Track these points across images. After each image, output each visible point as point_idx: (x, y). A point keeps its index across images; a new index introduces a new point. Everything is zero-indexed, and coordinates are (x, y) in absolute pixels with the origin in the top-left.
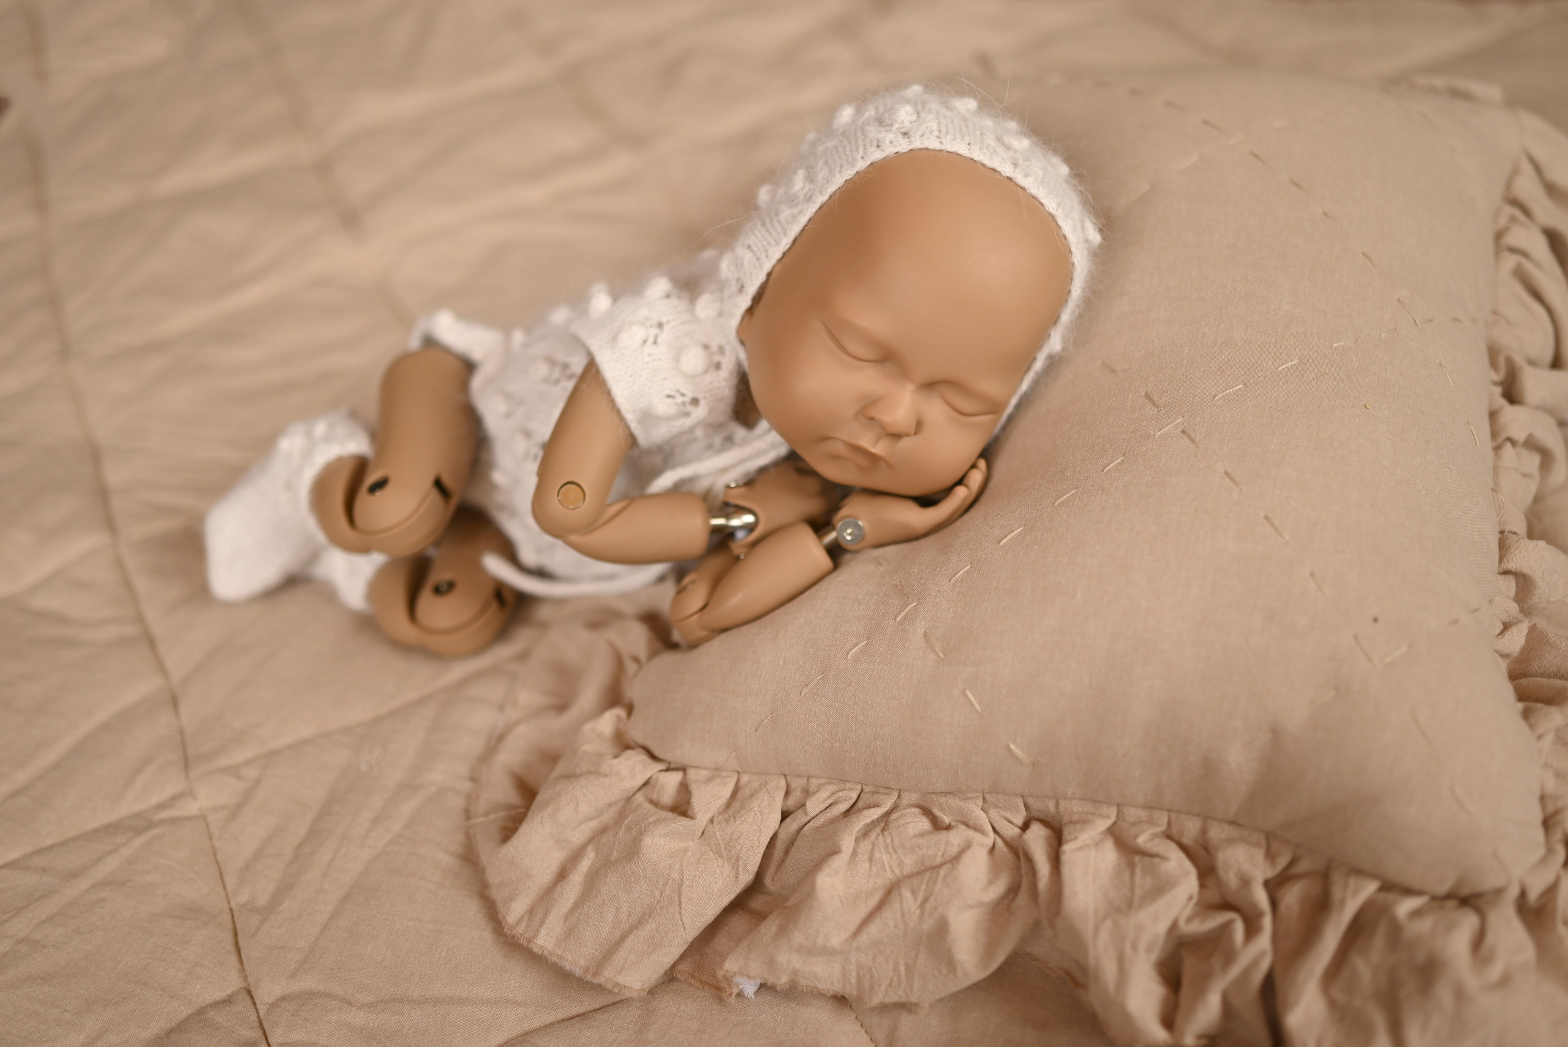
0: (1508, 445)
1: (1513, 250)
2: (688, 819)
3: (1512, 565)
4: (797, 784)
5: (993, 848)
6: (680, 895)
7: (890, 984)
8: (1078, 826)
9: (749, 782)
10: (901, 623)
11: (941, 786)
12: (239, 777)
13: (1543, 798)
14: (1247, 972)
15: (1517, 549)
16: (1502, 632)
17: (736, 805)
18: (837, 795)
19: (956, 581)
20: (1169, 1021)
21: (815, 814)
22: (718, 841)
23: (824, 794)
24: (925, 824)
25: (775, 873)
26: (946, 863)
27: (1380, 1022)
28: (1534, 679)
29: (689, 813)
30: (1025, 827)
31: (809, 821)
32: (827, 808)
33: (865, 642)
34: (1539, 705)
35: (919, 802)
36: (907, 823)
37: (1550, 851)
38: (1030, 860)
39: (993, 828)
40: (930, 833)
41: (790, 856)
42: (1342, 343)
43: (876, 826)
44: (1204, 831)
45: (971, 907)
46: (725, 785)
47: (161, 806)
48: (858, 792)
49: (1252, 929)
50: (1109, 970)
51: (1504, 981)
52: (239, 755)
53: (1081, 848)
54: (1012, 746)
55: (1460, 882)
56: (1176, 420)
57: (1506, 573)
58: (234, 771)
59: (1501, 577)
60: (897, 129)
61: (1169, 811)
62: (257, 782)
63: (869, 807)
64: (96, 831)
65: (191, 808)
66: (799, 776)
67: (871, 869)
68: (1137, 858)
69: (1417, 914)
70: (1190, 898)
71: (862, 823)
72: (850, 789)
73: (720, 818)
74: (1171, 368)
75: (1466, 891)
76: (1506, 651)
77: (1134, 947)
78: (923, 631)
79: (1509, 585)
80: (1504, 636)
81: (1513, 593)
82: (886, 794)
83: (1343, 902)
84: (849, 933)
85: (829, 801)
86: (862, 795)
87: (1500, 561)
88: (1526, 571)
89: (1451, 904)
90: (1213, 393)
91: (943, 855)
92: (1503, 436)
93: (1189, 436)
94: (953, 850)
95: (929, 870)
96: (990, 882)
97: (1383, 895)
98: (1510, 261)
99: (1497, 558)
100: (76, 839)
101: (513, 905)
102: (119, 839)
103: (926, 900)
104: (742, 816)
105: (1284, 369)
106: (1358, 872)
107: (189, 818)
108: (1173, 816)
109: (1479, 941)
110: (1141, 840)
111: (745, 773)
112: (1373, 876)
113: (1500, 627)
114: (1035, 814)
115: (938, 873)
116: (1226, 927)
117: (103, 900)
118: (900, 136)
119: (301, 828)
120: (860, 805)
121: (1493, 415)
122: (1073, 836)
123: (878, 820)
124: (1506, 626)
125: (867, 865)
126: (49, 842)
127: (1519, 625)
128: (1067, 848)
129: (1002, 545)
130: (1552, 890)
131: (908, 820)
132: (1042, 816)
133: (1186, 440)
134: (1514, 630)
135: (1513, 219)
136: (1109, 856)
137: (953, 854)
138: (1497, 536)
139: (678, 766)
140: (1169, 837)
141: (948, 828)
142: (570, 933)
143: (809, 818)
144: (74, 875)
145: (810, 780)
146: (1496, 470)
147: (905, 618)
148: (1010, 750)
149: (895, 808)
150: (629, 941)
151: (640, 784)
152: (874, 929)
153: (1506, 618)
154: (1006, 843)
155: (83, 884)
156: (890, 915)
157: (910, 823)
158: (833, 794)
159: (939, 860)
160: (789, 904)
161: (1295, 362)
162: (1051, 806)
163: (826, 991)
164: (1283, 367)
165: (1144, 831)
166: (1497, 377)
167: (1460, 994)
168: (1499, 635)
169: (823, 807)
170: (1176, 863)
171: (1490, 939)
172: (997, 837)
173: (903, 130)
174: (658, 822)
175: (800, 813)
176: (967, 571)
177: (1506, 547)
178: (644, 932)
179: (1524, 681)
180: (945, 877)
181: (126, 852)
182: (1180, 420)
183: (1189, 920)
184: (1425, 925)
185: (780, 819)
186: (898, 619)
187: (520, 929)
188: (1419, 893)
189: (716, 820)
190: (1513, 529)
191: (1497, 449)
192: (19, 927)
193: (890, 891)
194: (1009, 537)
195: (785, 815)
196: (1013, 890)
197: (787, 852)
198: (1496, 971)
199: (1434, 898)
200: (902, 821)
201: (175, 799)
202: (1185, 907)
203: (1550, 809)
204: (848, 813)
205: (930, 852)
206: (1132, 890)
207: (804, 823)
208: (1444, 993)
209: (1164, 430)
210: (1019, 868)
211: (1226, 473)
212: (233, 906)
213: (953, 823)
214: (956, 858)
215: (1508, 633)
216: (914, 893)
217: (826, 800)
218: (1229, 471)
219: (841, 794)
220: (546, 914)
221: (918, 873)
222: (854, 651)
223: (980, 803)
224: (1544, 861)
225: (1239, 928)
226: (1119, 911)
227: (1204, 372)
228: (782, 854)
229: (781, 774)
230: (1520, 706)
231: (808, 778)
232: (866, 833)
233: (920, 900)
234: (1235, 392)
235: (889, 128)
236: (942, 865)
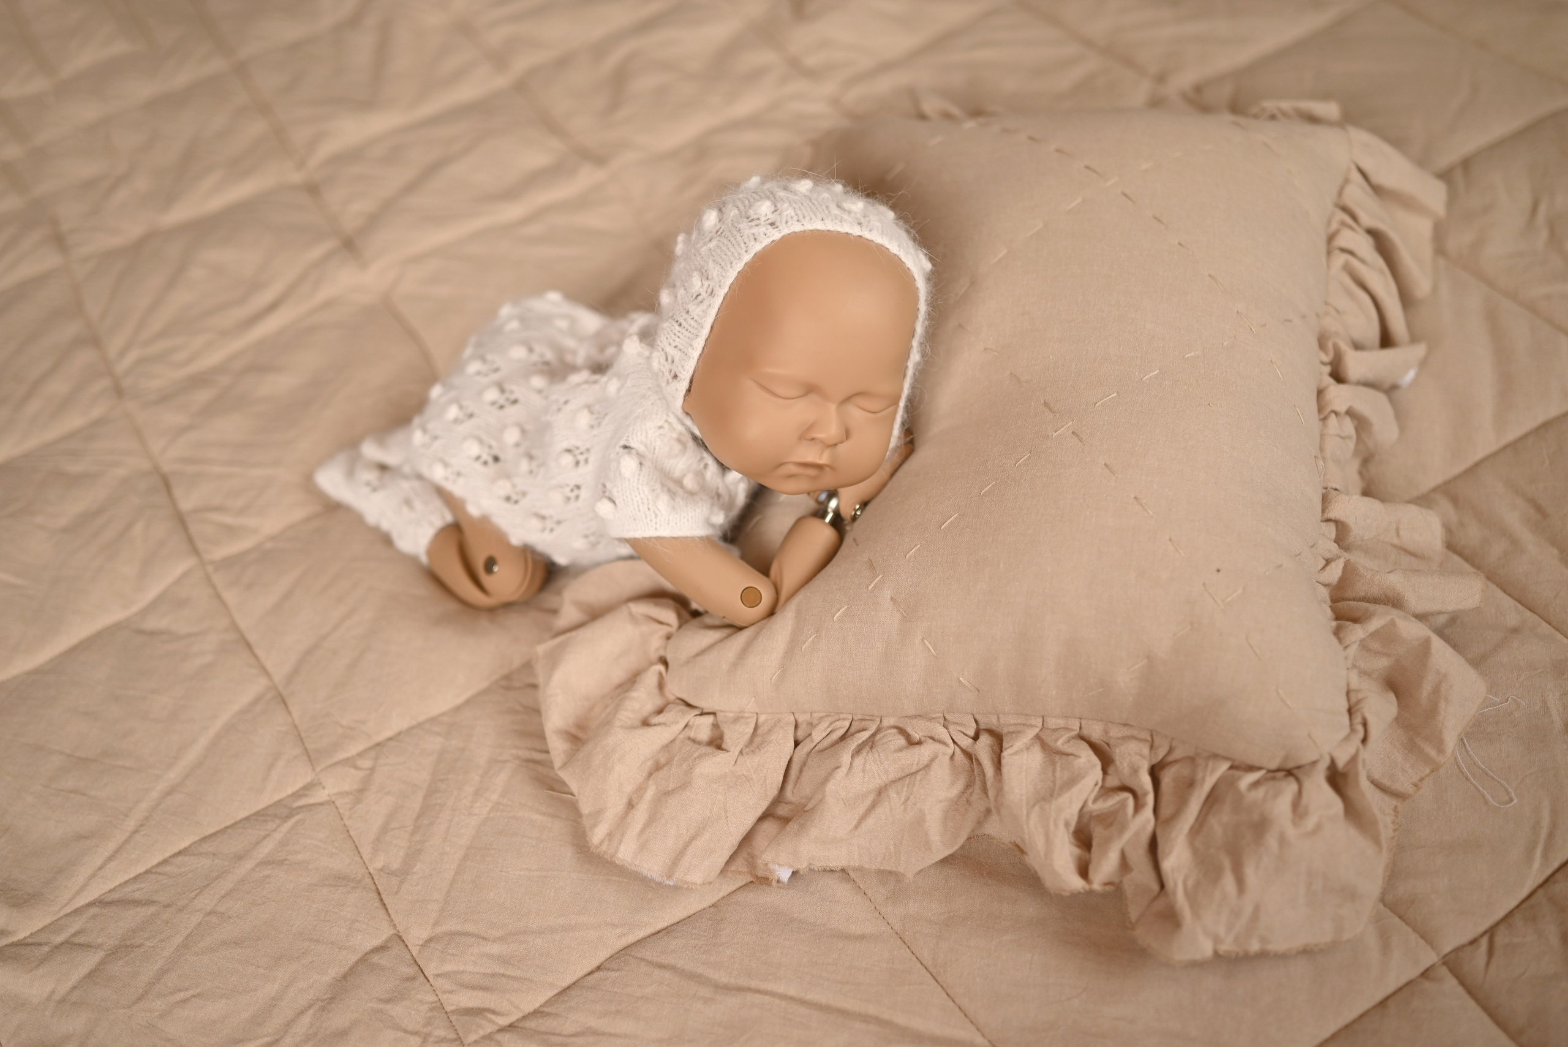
0: (1333, 415)
1: (1343, 250)
2: (724, 752)
3: (1332, 515)
4: (802, 718)
5: (952, 757)
6: (726, 811)
7: (884, 858)
8: (1014, 735)
9: (766, 721)
10: (872, 591)
11: (912, 711)
12: (356, 768)
13: (1348, 693)
14: (1137, 834)
15: (1336, 502)
16: (1323, 568)
17: (758, 740)
18: (835, 724)
19: (911, 557)
20: (1084, 871)
21: (819, 740)
22: (748, 767)
23: (824, 724)
24: (901, 741)
25: (794, 788)
26: (921, 770)
27: (1227, 864)
28: (1348, 602)
29: (724, 746)
30: (976, 738)
31: (816, 746)
32: (828, 734)
33: (846, 607)
34: (1348, 623)
35: (896, 724)
36: (889, 741)
37: (1352, 729)
38: (979, 764)
39: (953, 740)
40: (907, 748)
41: (804, 774)
42: (1192, 354)
43: (866, 745)
44: (1106, 732)
45: (941, 801)
46: (748, 724)
47: (296, 795)
48: (850, 721)
49: (1138, 807)
50: (1039, 843)
51: (1318, 828)
52: (353, 749)
53: (1016, 753)
54: (961, 679)
55: (1286, 758)
56: (1067, 423)
57: (1328, 520)
58: (350, 762)
59: (1324, 524)
60: (765, 221)
61: (1080, 719)
62: (372, 770)
63: (859, 731)
64: (247, 819)
65: (321, 795)
66: (805, 712)
67: (864, 778)
68: (1057, 758)
69: (1256, 784)
70: (1096, 785)
71: (856, 744)
72: (844, 719)
73: (747, 750)
74: (1063, 381)
75: (1290, 765)
76: (1327, 582)
77: (1056, 825)
78: (889, 597)
79: (1331, 530)
80: (1325, 570)
81: (1334, 536)
82: (871, 720)
83: (1203, 779)
84: (852, 826)
85: (829, 730)
86: (853, 722)
87: (1323, 511)
88: (1343, 519)
89: (1281, 774)
90: (1095, 400)
91: (917, 764)
92: (1329, 409)
93: (1077, 436)
94: (925, 760)
95: (908, 777)
96: (953, 783)
97: (1232, 772)
98: (1340, 259)
99: (1320, 511)
100: (233, 826)
101: (596, 830)
102: (271, 826)
103: (907, 799)
104: (765, 747)
105: (1147, 379)
106: (1215, 756)
107: (321, 804)
108: (1083, 722)
109: (1296, 804)
110: (1060, 744)
111: (762, 714)
112: (1226, 758)
113: (1323, 562)
114: (982, 726)
115: (916, 778)
116: (1123, 804)
117: (268, 877)
118: (769, 227)
119: (415, 803)
120: (852, 730)
121: (1320, 393)
122: (1010, 744)
123: (867, 740)
124: (1328, 562)
125: (861, 775)
126: (211, 831)
127: (1337, 561)
128: (1005, 754)
129: (943, 529)
130: (1354, 759)
131: (890, 739)
132: (988, 727)
133: (1076, 440)
134: (1333, 565)
135: (1343, 224)
136: (1036, 757)
137: (925, 763)
138: (1321, 491)
139: (710, 711)
140: (1082, 738)
141: (919, 743)
142: (643, 847)
143: (815, 744)
144: (239, 858)
145: (813, 715)
146: (1322, 436)
147: (875, 587)
148: (960, 681)
149: (878, 730)
150: (690, 850)
151: (683, 726)
152: (870, 821)
153: (1328, 556)
154: (963, 750)
155: (249, 864)
156: (881, 811)
157: (891, 741)
158: (831, 724)
159: (914, 769)
160: (807, 808)
161: (1156, 372)
162: (994, 720)
163: (836, 868)
164: (1146, 377)
165: (1062, 736)
166: (1326, 359)
167: (1283, 840)
168: (1321, 569)
169: (824, 734)
170: (1087, 758)
171: (1305, 800)
172: (956, 747)
173: (769, 221)
174: (700, 757)
175: (808, 740)
176: (918, 549)
177: (1328, 501)
178: (699, 843)
179: (1340, 604)
180: (921, 780)
181: (278, 836)
182: (1070, 424)
183: (1095, 801)
184: (1259, 793)
185: (794, 746)
186: (870, 588)
187: (604, 847)
188: (1259, 768)
189: (744, 752)
190: (1335, 486)
191: (1324, 419)
192: (206, 901)
193: (880, 792)
194: (948, 522)
195: (797, 744)
196: (969, 786)
197: (801, 771)
198: (1311, 822)
199: (1269, 771)
200: (885, 740)
201: (307, 788)
202: (1093, 791)
203: (1353, 699)
204: (843, 738)
205: (908, 762)
206: (1054, 782)
207: (812, 748)
208: (1271, 841)
209: (1059, 432)
210: (973, 771)
211: (1105, 464)
212: (372, 871)
213: (923, 739)
214: (928, 766)
215: (1328, 568)
216: (898, 793)
217: (826, 728)
218: (1108, 463)
219: (837, 723)
220: (623, 835)
221: (900, 779)
222: (838, 614)
223: (942, 721)
224: (1347, 738)
225: (1131, 802)
226: (1044, 799)
227: (1087, 384)
228: (797, 773)
229: (790, 712)
230: (1334, 624)
231: (811, 713)
232: (858, 751)
233: (903, 799)
234: (1110, 399)
235: (757, 222)
236: (917, 772)
